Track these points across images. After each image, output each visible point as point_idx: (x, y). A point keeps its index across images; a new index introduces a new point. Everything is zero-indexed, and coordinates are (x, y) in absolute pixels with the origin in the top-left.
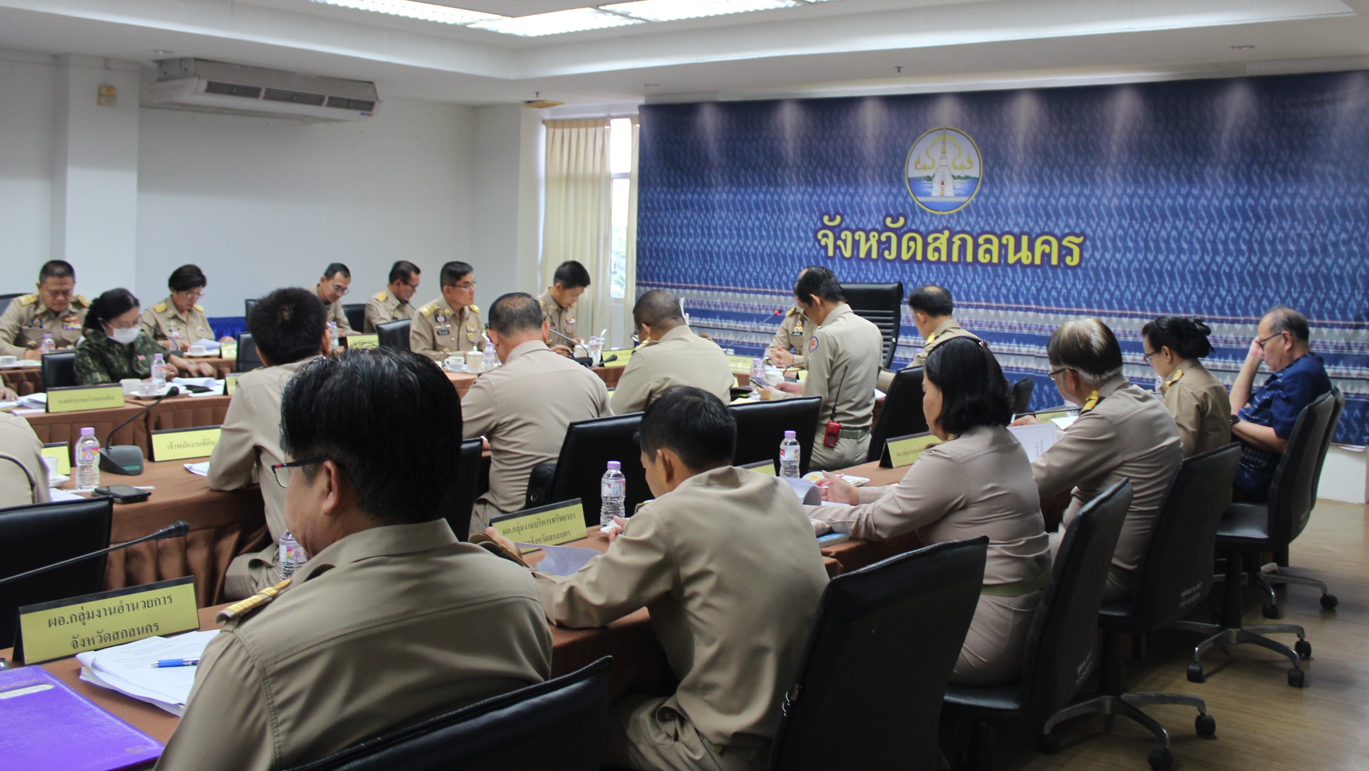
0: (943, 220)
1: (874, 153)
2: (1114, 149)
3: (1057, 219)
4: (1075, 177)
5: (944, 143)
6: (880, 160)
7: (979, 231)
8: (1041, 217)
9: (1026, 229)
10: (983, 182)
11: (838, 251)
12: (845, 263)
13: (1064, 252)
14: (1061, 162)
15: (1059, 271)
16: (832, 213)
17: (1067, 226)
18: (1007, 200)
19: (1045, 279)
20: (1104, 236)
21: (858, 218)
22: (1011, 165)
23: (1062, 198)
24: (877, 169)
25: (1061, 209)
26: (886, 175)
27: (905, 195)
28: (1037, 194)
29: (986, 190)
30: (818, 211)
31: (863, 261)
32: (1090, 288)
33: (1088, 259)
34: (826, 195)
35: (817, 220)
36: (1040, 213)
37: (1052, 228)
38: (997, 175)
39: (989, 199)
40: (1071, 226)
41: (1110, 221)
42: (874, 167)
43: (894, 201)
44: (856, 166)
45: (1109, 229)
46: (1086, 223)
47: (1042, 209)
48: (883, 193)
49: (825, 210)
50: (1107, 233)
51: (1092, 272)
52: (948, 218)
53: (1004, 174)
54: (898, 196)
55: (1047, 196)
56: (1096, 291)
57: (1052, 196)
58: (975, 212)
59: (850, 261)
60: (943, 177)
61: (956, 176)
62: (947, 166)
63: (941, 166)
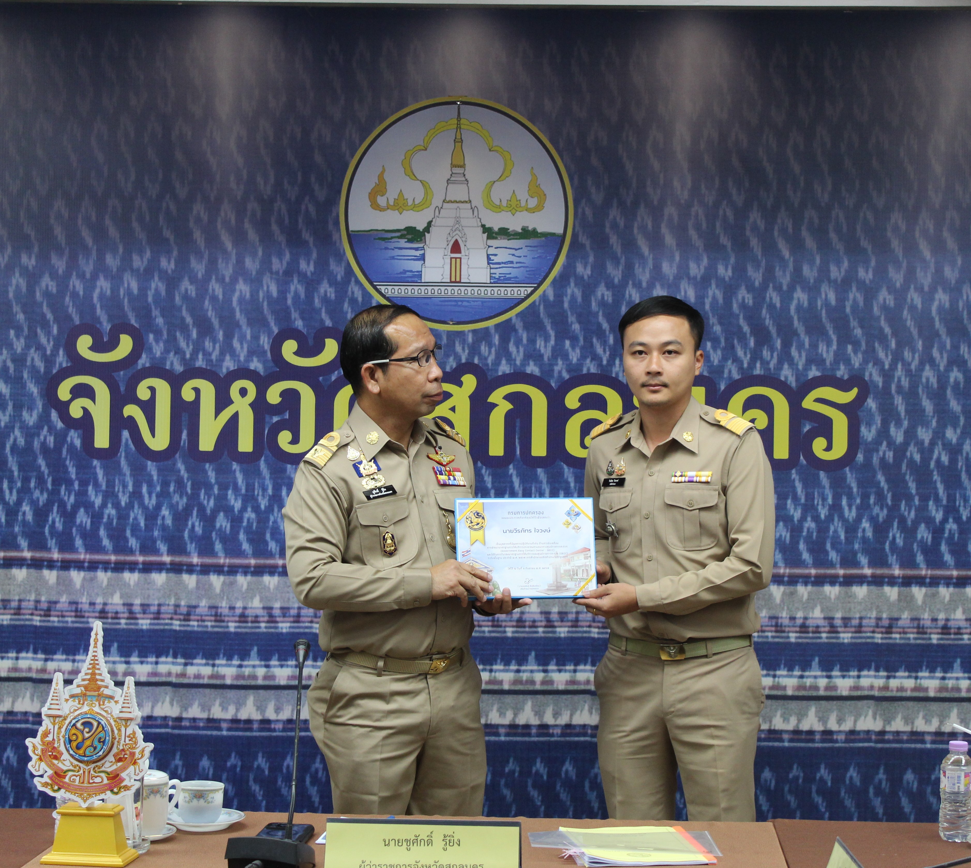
0: (458, 348)
1: (240, 161)
3: (787, 345)
4: (833, 236)
5: (459, 141)
6: (260, 180)
7: (566, 376)
8: (743, 339)
10: (575, 245)
11: (126, 434)
12: (151, 467)
13: (807, 428)
14: (796, 199)
16: (106, 326)
17: (819, 362)
20: (914, 386)
21: (193, 340)
22: (656, 203)
23: (799, 289)
24: (249, 207)
25: (796, 318)
26: (280, 222)
27: (339, 278)
28: (730, 279)
29: (585, 268)
30: (56, 320)
31: (210, 462)
32: (878, 515)
33: (870, 443)
34: (82, 276)
35: (54, 346)
36: (740, 328)
37: (772, 366)
38: (615, 226)
39: (593, 292)
40: (824, 361)
41: (928, 348)
42: (239, 198)
43: (306, 296)
44: (182, 192)
45: (927, 367)
46: (865, 353)
47: (745, 318)
48: (271, 273)
49: (81, 318)
50: (920, 377)
51: (884, 474)
52: (474, 343)
53: (636, 225)
54: (319, 282)
55: (757, 284)
56: (895, 525)
57: (771, 285)
58: (554, 324)
59: (166, 463)
60: (457, 232)
61: (496, 229)
62: (466, 202)
63: (451, 202)
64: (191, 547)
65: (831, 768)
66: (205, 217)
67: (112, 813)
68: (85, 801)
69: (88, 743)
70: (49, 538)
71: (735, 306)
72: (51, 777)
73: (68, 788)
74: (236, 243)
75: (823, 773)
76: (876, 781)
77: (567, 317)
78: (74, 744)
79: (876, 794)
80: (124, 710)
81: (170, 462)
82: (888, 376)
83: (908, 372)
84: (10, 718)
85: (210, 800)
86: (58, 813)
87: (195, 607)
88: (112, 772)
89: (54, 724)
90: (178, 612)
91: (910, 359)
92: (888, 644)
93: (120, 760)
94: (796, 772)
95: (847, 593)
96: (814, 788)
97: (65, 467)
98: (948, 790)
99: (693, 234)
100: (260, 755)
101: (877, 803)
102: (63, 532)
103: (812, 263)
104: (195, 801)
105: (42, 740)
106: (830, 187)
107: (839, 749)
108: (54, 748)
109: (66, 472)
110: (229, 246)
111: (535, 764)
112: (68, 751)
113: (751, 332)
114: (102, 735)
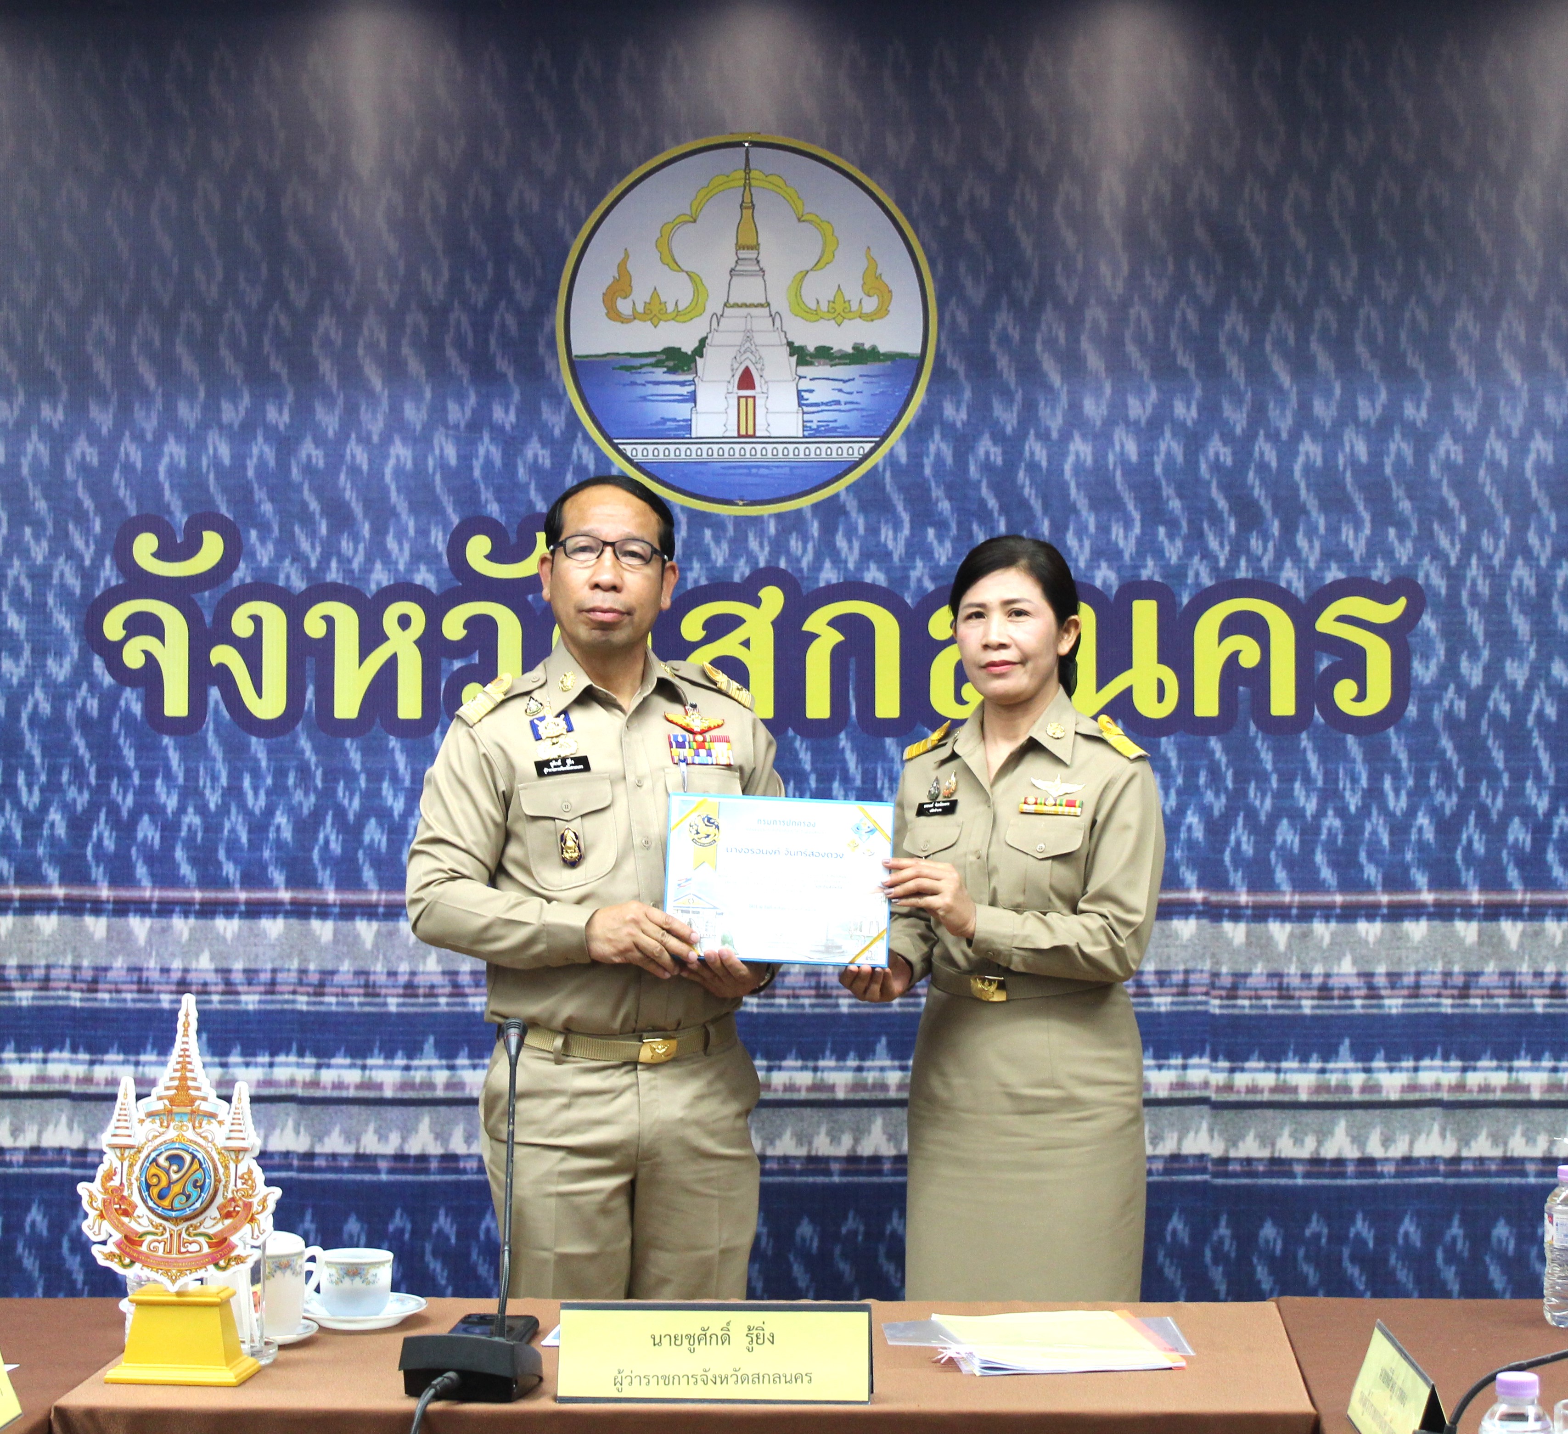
0: (753, 544)
1: (393, 245)
2: (1530, 235)
3: (1289, 530)
4: (1361, 349)
5: (748, 206)
6: (425, 276)
7: (930, 586)
8: (1217, 520)
9: (1149, 571)
10: (941, 373)
11: (215, 693)
12: (257, 746)
13: (1324, 664)
14: (1300, 290)
15: (1305, 741)
16: (181, 518)
17: (1342, 555)
18: (1058, 450)
19: (1241, 778)
20: (1498, 592)
21: (321, 539)
22: (1071, 301)
23: (1307, 438)
24: (409, 319)
25: (1303, 485)
26: (460, 344)
27: (557, 432)
28: (1195, 423)
29: (957, 410)
30: (100, 509)
31: (353, 736)
32: (1443, 804)
33: (1428, 687)
34: (139, 437)
35: (96, 552)
36: (1212, 503)
37: (1265, 563)
38: (1004, 340)
39: (972, 448)
40: (1350, 554)
41: (1520, 530)
42: (392, 305)
43: (505, 465)
44: (300, 299)
45: (1519, 562)
46: (1417, 540)
47: (1221, 487)
48: (447, 426)
49: (140, 505)
50: (1508, 578)
51: (1452, 737)
52: (778, 533)
53: (1039, 338)
54: (525, 439)
55: (1238, 430)
56: (1472, 819)
57: (1262, 433)
58: (910, 502)
59: (281, 739)
60: (748, 354)
61: (811, 349)
62: (762, 305)
63: (736, 305)
64: (324, 875)
65: (1373, 1219)
66: (337, 337)
67: (218, 1300)
68: (174, 1281)
69: (176, 1189)
70: (93, 864)
71: (1203, 467)
72: (118, 1245)
73: (147, 1261)
74: (388, 380)
75: (1361, 1227)
76: (1448, 1238)
77: (929, 490)
78: (155, 1191)
79: (1448, 1261)
80: (233, 1135)
81: (287, 738)
82: (1455, 576)
83: (1488, 570)
84: (36, 1158)
85: (370, 1277)
86: (131, 1301)
87: (333, 973)
88: (215, 1235)
89: (122, 1159)
90: (305, 980)
91: (1491, 550)
92: (1463, 1016)
93: (228, 1215)
94: (1315, 1226)
95: (1394, 932)
96: (1346, 1252)
97: (118, 749)
98: (1557, 1245)
99: (1132, 350)
100: (442, 1212)
101: (1449, 1274)
102: (116, 854)
103: (1328, 394)
104: (347, 1281)
105: (103, 1186)
106: (1355, 271)
107: (1386, 1187)
108: (123, 1198)
109: (119, 755)
110: (377, 383)
111: (890, 1218)
112: (145, 1201)
113: (1231, 508)
114: (199, 1175)
